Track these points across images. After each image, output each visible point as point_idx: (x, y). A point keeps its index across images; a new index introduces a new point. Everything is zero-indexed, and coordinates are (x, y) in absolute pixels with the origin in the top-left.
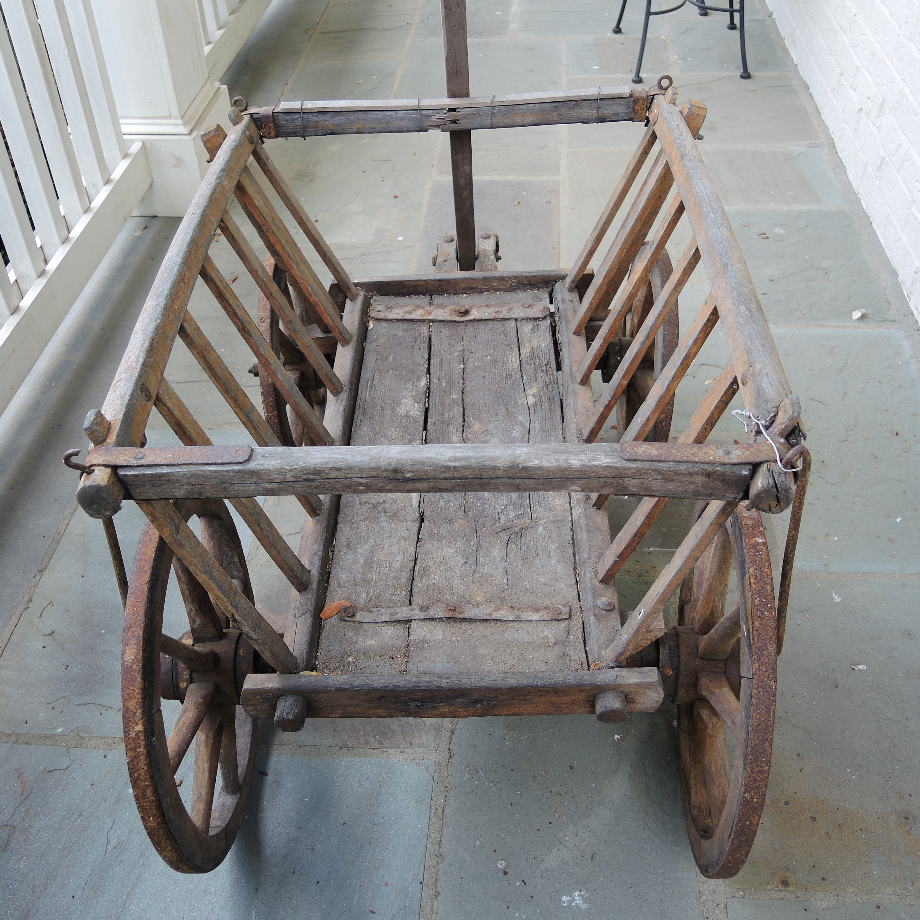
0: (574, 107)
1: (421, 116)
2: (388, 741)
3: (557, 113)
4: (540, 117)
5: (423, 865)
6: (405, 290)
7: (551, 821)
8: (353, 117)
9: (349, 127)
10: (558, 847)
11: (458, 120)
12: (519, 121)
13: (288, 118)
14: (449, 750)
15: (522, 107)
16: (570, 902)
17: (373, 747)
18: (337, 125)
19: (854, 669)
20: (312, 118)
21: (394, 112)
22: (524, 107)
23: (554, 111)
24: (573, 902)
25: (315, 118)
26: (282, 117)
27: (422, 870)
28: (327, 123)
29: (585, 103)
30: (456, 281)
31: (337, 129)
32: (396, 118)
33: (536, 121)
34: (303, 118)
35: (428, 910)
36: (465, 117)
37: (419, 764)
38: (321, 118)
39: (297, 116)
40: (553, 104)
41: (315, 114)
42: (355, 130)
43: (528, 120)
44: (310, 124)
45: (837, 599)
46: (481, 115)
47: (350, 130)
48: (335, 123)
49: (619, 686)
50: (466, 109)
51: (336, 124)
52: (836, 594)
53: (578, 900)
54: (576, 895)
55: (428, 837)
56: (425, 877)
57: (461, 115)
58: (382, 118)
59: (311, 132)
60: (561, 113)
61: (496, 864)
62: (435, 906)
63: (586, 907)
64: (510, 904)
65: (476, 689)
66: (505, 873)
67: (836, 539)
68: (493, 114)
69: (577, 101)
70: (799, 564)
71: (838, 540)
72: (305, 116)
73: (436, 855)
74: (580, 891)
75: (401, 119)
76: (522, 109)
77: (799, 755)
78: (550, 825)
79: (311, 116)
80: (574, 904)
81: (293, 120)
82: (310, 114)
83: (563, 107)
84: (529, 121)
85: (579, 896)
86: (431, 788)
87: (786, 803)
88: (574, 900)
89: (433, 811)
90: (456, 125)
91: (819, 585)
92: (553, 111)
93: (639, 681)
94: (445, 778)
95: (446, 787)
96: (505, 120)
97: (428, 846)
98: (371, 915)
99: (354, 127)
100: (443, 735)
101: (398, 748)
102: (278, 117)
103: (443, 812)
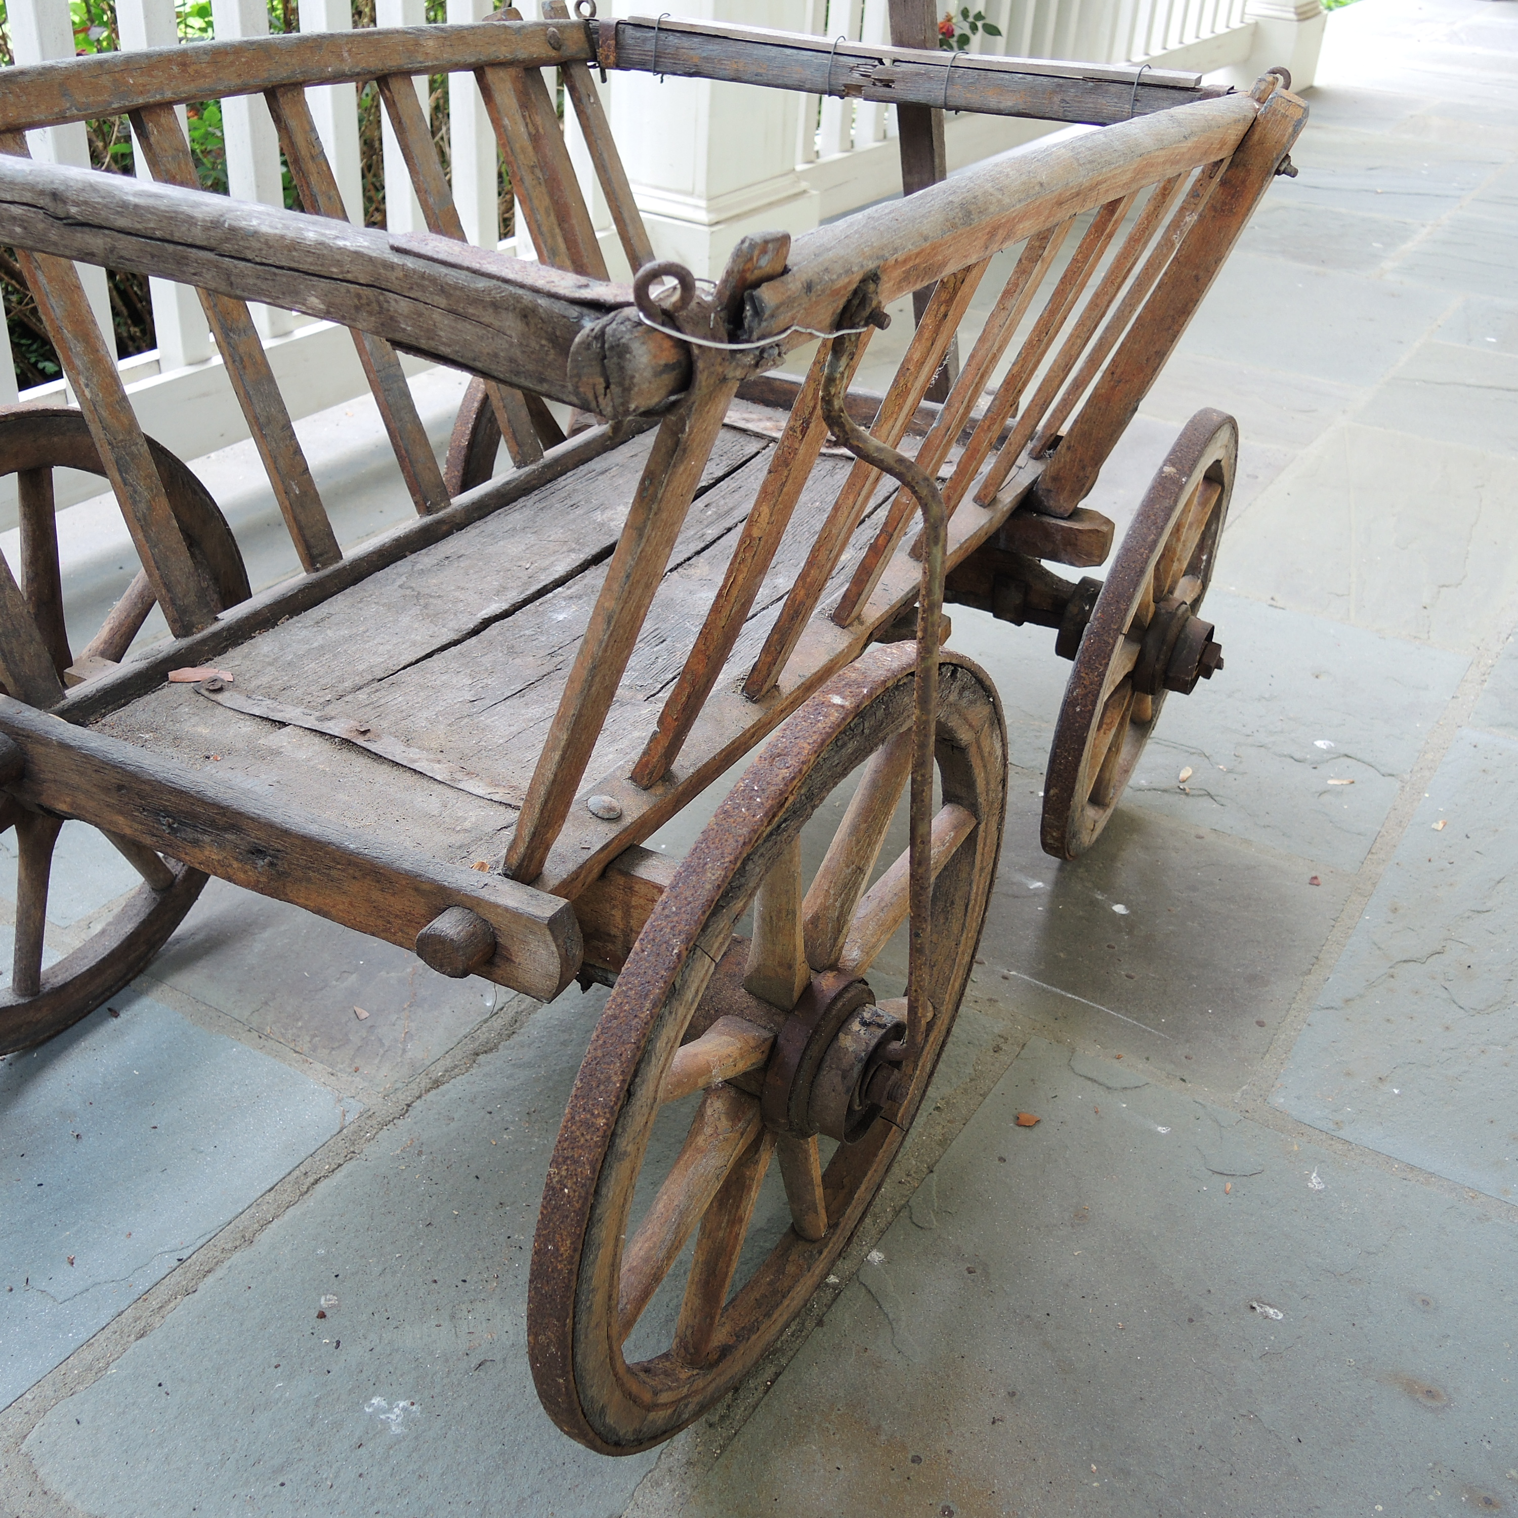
0: (1091, 91)
1: (835, 65)
2: (326, 1051)
3: (1060, 97)
4: (1029, 99)
5: (208, 1237)
6: (771, 397)
7: (468, 1278)
8: (732, 47)
9: (723, 67)
10: (441, 1322)
11: (893, 81)
12: (993, 103)
13: (639, 34)
14: (409, 1105)
15: (1002, 75)
16: (379, 1410)
17: (297, 1049)
18: (707, 59)
19: (1253, 1308)
20: (673, 40)
21: (795, 51)
22: (1007, 76)
23: (1056, 92)
24: (384, 1413)
25: (676, 41)
26: (630, 31)
27: (199, 1244)
28: (692, 52)
29: (1114, 88)
30: (855, 400)
31: (707, 67)
32: (797, 61)
33: (1021, 107)
34: (657, 39)
35: (155, 1304)
36: (905, 77)
37: (340, 1100)
38: (686, 42)
39: (652, 34)
40: (1056, 80)
41: (678, 35)
42: (732, 74)
43: (1008, 103)
44: (667, 51)
45: (1315, 1182)
46: (931, 78)
47: (725, 72)
48: (704, 54)
49: (479, 901)
50: (910, 65)
51: (704, 58)
52: (1319, 1175)
53: (396, 1414)
54: (401, 1405)
55: (256, 1203)
56: (194, 1257)
57: (898, 73)
58: (775, 57)
59: (666, 67)
60: (1067, 99)
61: (319, 1295)
62: (172, 1305)
63: (398, 1431)
64: (283, 1363)
65: (252, 819)
66: (322, 1315)
67: (1396, 1091)
68: (950, 80)
69: (1100, 80)
70: (1282, 1100)
71: (1399, 1095)
72: (663, 35)
73: (243, 1237)
74: (413, 1404)
75: (804, 64)
76: (1002, 79)
77: (1012, 1394)
78: (460, 1284)
79: (671, 38)
80: (382, 1417)
81: (645, 40)
82: (670, 33)
83: (1072, 87)
84: (1010, 104)
85: (404, 1409)
86: (325, 1140)
87: (916, 1460)
88: (390, 1410)
89: (297, 1173)
90: (888, 89)
91: (1296, 1148)
92: (1054, 92)
93: (516, 905)
94: (363, 1141)
95: (354, 1152)
96: (969, 95)
97: (242, 1216)
98: (67, 1266)
99: (730, 67)
100: (418, 1080)
101: (331, 1066)
102: (624, 32)
103: (313, 1184)
